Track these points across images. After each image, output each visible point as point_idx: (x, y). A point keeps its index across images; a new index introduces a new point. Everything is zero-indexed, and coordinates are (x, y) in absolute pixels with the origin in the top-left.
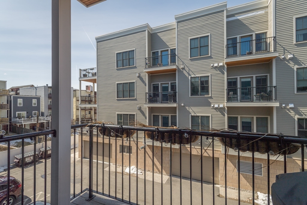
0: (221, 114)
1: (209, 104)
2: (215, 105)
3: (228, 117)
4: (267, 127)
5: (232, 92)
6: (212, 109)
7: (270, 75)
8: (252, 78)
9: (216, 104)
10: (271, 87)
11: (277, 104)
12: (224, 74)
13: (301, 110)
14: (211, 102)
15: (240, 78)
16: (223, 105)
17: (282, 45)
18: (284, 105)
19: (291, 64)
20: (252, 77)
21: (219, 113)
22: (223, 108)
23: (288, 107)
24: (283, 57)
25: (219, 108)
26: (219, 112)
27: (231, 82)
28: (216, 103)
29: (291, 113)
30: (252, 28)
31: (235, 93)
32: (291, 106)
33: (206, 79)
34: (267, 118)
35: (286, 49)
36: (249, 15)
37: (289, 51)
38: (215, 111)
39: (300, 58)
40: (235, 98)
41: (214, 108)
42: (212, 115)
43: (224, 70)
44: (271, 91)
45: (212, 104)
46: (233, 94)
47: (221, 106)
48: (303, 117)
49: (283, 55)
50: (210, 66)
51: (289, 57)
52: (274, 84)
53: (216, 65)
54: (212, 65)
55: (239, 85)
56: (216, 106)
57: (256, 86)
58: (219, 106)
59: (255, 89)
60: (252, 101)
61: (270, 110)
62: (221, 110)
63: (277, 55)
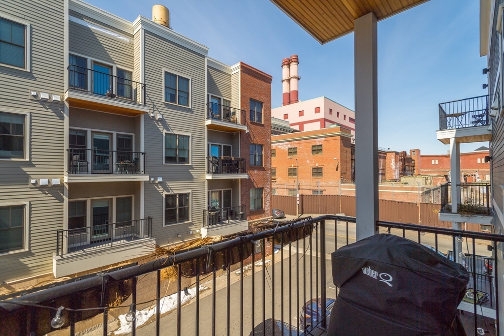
0: (53, 198)
1: (24, 179)
2: (41, 180)
3: (70, 203)
4: (131, 211)
5: (78, 156)
6: (31, 188)
7: (135, 136)
8: (110, 135)
9: (42, 178)
10: (138, 153)
11: (146, 178)
12: (62, 118)
13: (168, 184)
14: (28, 173)
15: (92, 132)
16: (59, 179)
17: (151, 99)
18: (152, 179)
19: (160, 127)
20: (112, 134)
21: (50, 197)
22: (61, 187)
23: (157, 182)
24: (153, 115)
25: (50, 185)
26: (49, 195)
27: (75, 136)
28: (44, 176)
29: (159, 188)
30: (113, 55)
31: (83, 158)
32: (160, 179)
33: (16, 121)
34: (130, 198)
35: (155, 106)
36: (108, 33)
37: (159, 110)
38: (40, 192)
39: (169, 122)
40: (84, 167)
41: (38, 186)
42: (32, 203)
43: (64, 111)
44: (137, 160)
45: (33, 179)
46: (80, 158)
47: (56, 181)
48: (170, 193)
49: (153, 113)
50: (29, 94)
51: (158, 117)
52: (142, 150)
53: (44, 96)
54: (33, 93)
55: (89, 145)
56: (43, 182)
57: (118, 149)
58: (49, 182)
59: (115, 154)
60: (111, 173)
61: (135, 186)
62: (55, 190)
63: (148, 111)
